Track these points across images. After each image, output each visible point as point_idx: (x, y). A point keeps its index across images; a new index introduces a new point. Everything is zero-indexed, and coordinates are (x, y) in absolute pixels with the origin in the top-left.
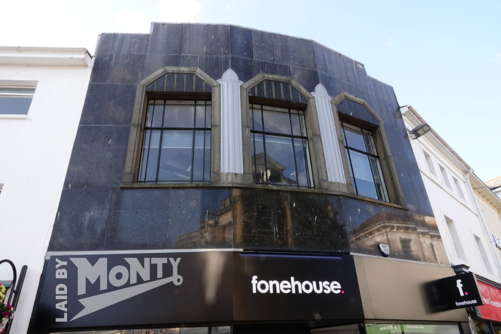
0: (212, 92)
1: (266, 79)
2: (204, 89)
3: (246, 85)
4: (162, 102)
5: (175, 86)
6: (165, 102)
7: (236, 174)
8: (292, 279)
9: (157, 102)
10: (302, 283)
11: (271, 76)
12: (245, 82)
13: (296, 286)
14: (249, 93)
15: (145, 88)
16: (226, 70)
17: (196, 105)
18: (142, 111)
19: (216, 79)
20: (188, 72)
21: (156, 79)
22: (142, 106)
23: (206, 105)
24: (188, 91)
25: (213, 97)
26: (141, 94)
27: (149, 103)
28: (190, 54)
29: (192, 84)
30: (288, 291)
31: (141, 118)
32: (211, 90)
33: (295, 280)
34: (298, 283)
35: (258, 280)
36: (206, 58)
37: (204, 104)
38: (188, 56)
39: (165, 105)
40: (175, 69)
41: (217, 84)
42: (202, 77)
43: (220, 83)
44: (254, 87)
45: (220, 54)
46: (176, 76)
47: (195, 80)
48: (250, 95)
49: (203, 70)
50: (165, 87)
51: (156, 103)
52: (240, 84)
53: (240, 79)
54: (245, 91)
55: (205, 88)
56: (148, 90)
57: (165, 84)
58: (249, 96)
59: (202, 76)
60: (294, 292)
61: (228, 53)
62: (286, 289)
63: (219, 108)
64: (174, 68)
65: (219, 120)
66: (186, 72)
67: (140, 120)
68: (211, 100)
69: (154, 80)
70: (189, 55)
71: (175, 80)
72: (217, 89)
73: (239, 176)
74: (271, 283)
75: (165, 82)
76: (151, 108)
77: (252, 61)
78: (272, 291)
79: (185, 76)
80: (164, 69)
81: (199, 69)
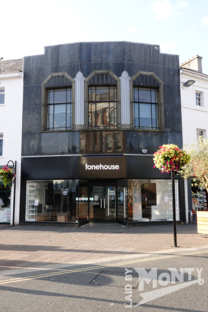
1: (97, 73)
2: (69, 84)
3: (87, 79)
4: (53, 91)
5: (56, 84)
7: (81, 125)
8: (100, 164)
10: (104, 166)
11: (99, 72)
13: (102, 167)
14: (88, 83)
15: (45, 86)
16: (78, 72)
17: (66, 91)
18: (44, 98)
19: (73, 78)
21: (48, 81)
23: (71, 90)
24: (62, 86)
26: (43, 89)
30: (99, 169)
33: (101, 165)
34: (103, 166)
35: (88, 165)
36: (69, 66)
43: (75, 80)
44: (91, 80)
45: (75, 62)
46: (57, 78)
47: (65, 79)
49: (68, 73)
52: (84, 79)
53: (84, 76)
54: (86, 83)
57: (53, 83)
58: (88, 85)
59: (67, 77)
60: (101, 169)
61: (79, 62)
62: (97, 168)
64: (56, 73)
70: (61, 65)
72: (74, 84)
73: (82, 126)
74: (92, 166)
77: (90, 64)
78: (92, 169)
79: (61, 77)
80: (52, 75)
81: (66, 73)
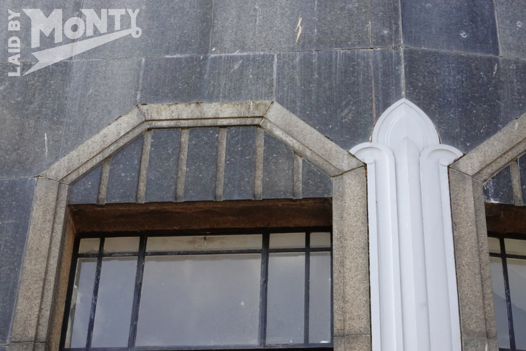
0: (335, 195)
2: (300, 186)
3: (474, 161)
4: (131, 244)
5: (182, 180)
6: (143, 245)
9: (113, 244)
12: (466, 150)
14: (486, 192)
15: (64, 194)
16: (386, 105)
17: (266, 251)
18: (51, 286)
19: (346, 144)
20: (233, 122)
21: (107, 153)
22: (54, 263)
23: (308, 250)
24: (236, 198)
25: (335, 218)
26: (49, 217)
27: (82, 250)
28: (243, 49)
29: (252, 166)
31: (47, 313)
32: (330, 191)
36: (306, 63)
37: (302, 245)
38: (234, 59)
39: (142, 254)
40: (185, 111)
41: (354, 163)
42: (289, 140)
43: (365, 157)
44: (506, 169)
45: (362, 42)
46: (185, 137)
47: (261, 151)
48: (492, 201)
49: (293, 111)
50: (142, 187)
51: (107, 249)
52: (448, 159)
53: (447, 137)
54: (469, 186)
55: (305, 183)
56: (75, 201)
57: (144, 172)
58: (489, 208)
59: (288, 133)
61: (393, 38)
63: (361, 261)
64: (181, 106)
65: (363, 312)
66: (225, 122)
67: (45, 321)
68: (329, 229)
69: (99, 159)
70: (237, 53)
71: (184, 156)
72: (350, 184)
75: (145, 164)
76: (87, 269)
77: (491, 62)
79: (224, 135)
80: (141, 113)
81: (276, 105)
